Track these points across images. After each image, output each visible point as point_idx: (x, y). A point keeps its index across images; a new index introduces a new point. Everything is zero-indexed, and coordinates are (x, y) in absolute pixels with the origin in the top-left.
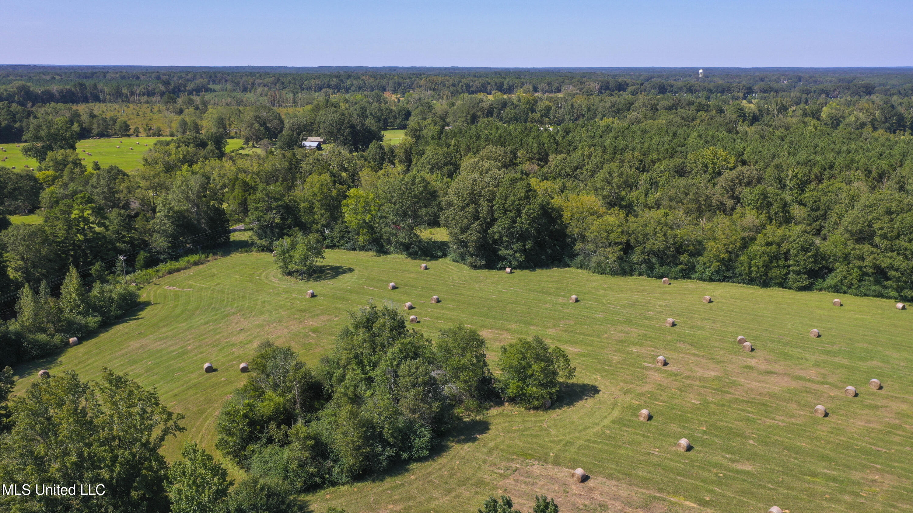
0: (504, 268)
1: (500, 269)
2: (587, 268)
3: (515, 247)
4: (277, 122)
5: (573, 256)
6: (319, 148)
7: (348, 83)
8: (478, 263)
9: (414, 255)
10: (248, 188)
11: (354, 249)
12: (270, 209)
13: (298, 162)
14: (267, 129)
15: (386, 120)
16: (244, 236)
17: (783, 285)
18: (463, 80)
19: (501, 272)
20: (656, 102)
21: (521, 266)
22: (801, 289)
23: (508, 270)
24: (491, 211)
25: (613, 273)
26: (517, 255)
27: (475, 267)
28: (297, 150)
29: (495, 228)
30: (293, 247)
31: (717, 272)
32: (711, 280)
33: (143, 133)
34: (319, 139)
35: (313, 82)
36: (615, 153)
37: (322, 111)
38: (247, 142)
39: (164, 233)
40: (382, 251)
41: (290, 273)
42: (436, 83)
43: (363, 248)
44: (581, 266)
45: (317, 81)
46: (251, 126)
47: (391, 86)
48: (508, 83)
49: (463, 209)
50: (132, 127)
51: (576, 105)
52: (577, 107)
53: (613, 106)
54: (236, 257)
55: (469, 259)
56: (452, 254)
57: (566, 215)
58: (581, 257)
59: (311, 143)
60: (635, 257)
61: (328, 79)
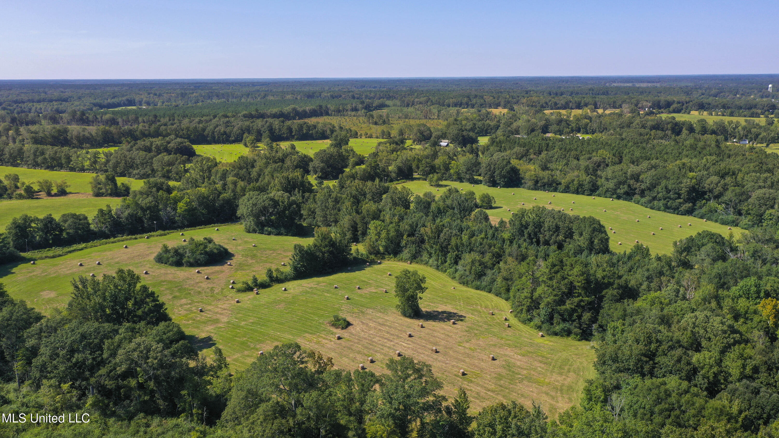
1: (496, 187)
3: (501, 180)
4: (429, 132)
5: (522, 184)
6: (448, 145)
7: (474, 101)
9: (471, 183)
10: (419, 160)
11: (452, 180)
12: (427, 167)
13: (437, 152)
14: (423, 135)
15: (486, 130)
16: (418, 176)
17: (583, 194)
21: (504, 186)
22: (588, 195)
23: (499, 187)
24: (494, 169)
25: (532, 189)
26: (502, 183)
27: (489, 186)
28: (438, 148)
29: (495, 174)
30: (433, 177)
31: (565, 189)
32: (562, 192)
33: (364, 137)
34: (447, 141)
35: (451, 100)
37: (451, 127)
38: (414, 142)
39: (395, 172)
40: (462, 181)
41: (432, 185)
42: (534, 101)
43: (455, 181)
44: (523, 188)
45: (454, 100)
46: (416, 134)
47: (502, 103)
49: (486, 168)
50: (359, 134)
54: (415, 181)
55: (488, 184)
56: (483, 183)
57: (521, 172)
58: (524, 185)
59: (444, 143)
60: (539, 185)
61: (461, 98)
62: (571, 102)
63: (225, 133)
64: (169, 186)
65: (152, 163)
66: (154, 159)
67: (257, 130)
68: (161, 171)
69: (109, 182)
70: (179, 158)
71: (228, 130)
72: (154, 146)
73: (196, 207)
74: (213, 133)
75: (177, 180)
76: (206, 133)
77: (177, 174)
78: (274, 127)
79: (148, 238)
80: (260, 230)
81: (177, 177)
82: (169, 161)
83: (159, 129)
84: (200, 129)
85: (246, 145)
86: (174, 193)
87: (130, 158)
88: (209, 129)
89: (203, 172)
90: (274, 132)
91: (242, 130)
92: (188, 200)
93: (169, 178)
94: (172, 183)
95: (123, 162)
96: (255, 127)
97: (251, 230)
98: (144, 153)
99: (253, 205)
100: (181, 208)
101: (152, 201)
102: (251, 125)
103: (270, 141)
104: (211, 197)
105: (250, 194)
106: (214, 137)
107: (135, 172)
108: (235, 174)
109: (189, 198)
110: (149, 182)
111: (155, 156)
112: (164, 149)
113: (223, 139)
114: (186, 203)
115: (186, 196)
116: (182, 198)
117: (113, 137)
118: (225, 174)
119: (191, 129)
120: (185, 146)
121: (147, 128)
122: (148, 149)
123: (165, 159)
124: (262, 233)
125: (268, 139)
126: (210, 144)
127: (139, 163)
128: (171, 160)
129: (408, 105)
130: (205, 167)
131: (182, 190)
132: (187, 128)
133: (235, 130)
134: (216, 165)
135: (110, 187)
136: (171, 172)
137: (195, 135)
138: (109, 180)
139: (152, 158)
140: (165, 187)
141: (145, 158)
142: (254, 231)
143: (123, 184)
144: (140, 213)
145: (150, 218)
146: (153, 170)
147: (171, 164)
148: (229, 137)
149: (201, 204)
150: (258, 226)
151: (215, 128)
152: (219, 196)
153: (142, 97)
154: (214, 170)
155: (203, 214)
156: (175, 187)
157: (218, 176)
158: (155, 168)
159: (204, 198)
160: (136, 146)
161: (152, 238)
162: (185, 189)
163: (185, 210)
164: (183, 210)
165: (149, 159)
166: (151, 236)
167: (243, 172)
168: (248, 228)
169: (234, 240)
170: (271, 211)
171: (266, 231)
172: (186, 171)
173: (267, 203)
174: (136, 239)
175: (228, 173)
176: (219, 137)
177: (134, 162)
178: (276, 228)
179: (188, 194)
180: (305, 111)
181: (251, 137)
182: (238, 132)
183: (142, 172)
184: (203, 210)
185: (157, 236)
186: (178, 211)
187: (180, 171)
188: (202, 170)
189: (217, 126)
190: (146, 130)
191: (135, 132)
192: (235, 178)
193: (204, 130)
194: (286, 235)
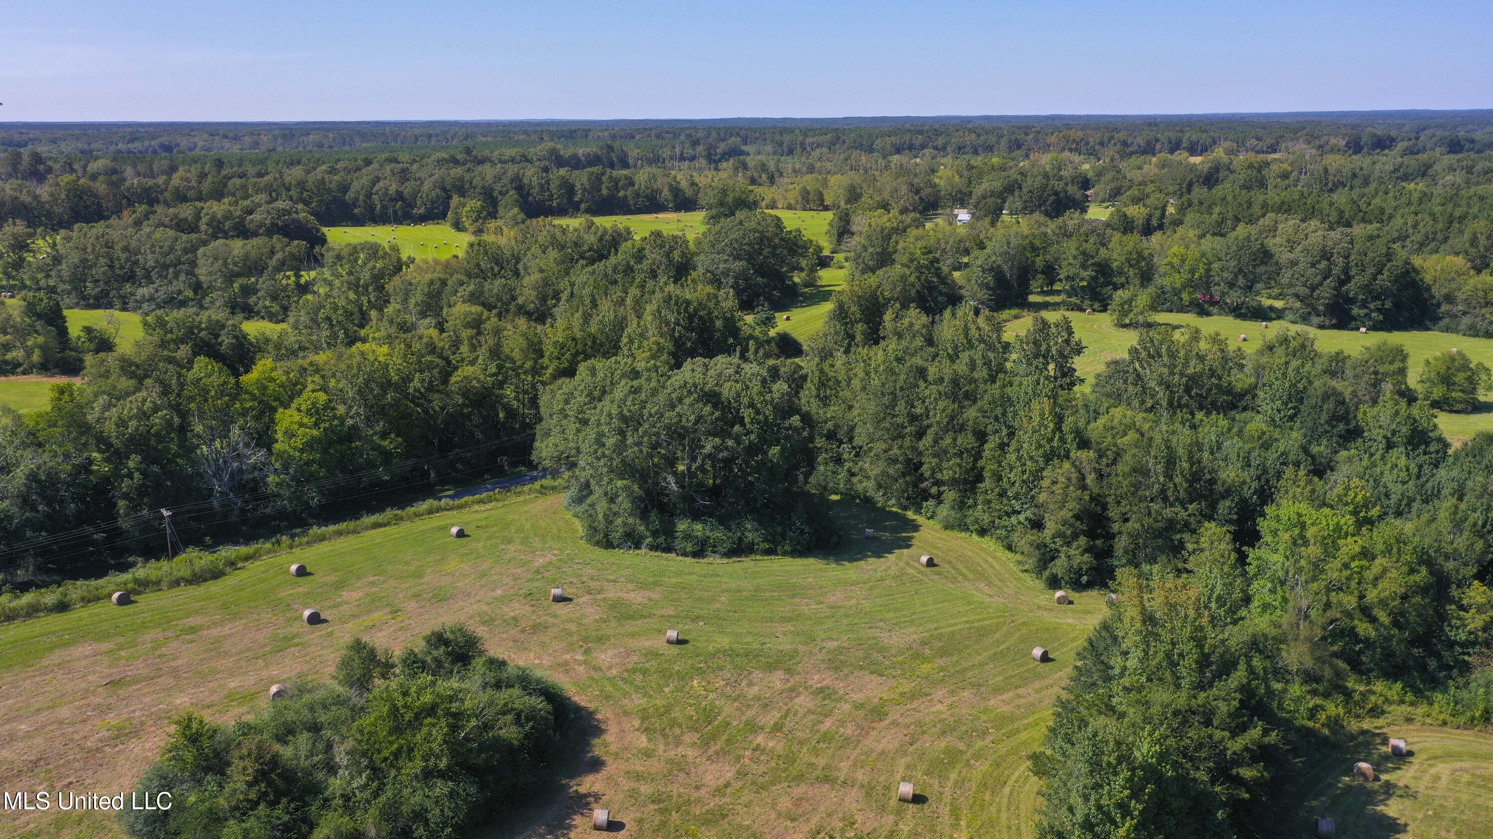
0: (1358, 329)
1: (1352, 329)
2: (1456, 331)
3: (1372, 306)
4: (929, 190)
5: (1438, 318)
8: (1327, 323)
11: (1171, 311)
18: (1117, 136)
19: (1354, 333)
20: (1470, 163)
21: (1378, 327)
23: (1363, 330)
24: (1346, 270)
26: (1373, 315)
27: (1321, 328)
29: (1351, 286)
36: (1451, 222)
42: (1074, 140)
44: (1447, 330)
45: (893, 138)
48: (1189, 139)
49: (1313, 265)
51: (1331, 170)
52: (1334, 172)
53: (1396, 170)
55: (1316, 320)
56: (1290, 318)
57: (1428, 277)
58: (1446, 321)
61: (908, 135)
62: (1157, 140)
63: (400, 196)
64: (245, 336)
65: (193, 264)
66: (201, 250)
67: (483, 188)
68: (224, 290)
69: (39, 325)
70: (278, 246)
71: (408, 189)
72: (204, 220)
73: (354, 427)
74: (369, 195)
75: (273, 317)
76: (349, 196)
77: (274, 298)
78: (526, 181)
79: (124, 601)
80: (655, 534)
81: (276, 308)
82: (246, 257)
83: (225, 185)
84: (333, 186)
85: (458, 226)
86: (262, 367)
87: (126, 249)
88: (356, 186)
89: (356, 292)
90: (528, 194)
91: (444, 189)
92: (322, 397)
93: (250, 313)
94: (253, 328)
95: (102, 261)
96: (477, 181)
97: (616, 536)
98: (171, 233)
99: (623, 419)
100: (290, 435)
101: (156, 409)
102: (467, 177)
103: (522, 216)
104: (416, 383)
105: (593, 371)
106: (372, 208)
107: (143, 291)
108: (472, 294)
109: (324, 389)
110: (161, 323)
111: (205, 243)
112: (235, 227)
113: (395, 212)
114: (315, 411)
115: (313, 381)
116: (293, 390)
117: (99, 204)
118: (439, 293)
119: (310, 185)
120: (298, 221)
121: (194, 183)
122: (185, 226)
123: (236, 252)
124: (668, 549)
125: (516, 210)
126: (362, 225)
127: (151, 263)
128: (253, 254)
129: (791, 152)
130: (365, 276)
131: (293, 353)
132: (299, 183)
133: (426, 187)
134: (398, 267)
135: (41, 340)
136: (256, 292)
137: (320, 201)
138: (39, 316)
139: (193, 249)
140: (226, 341)
141: (172, 249)
142: (633, 540)
143: (88, 330)
144: (101, 466)
145: (142, 491)
146: (197, 287)
147: (254, 267)
148: (411, 205)
149: (376, 411)
150: (644, 516)
151: (374, 184)
152: (445, 377)
153: (196, 140)
154: (393, 285)
155: (387, 456)
156: (267, 340)
157: (412, 301)
158: (202, 278)
159: (387, 385)
160: (153, 219)
161: (146, 601)
162: (302, 348)
163: (309, 445)
164: (299, 443)
165: (186, 251)
166: (144, 585)
167: (494, 287)
168: (601, 524)
169: (559, 599)
170: (708, 448)
171: (687, 537)
172: (304, 289)
173: (688, 412)
174: (62, 607)
175: (448, 289)
176: (384, 207)
177: (136, 263)
178: (724, 521)
179: (317, 371)
180: (575, 157)
181: (473, 203)
182: (433, 194)
183: (161, 295)
184: (384, 435)
185: (176, 583)
186: (277, 447)
187: (285, 288)
188: (355, 286)
189: (377, 180)
190: (190, 188)
191: (162, 192)
192: (476, 309)
193: (344, 188)
194: (770, 552)
